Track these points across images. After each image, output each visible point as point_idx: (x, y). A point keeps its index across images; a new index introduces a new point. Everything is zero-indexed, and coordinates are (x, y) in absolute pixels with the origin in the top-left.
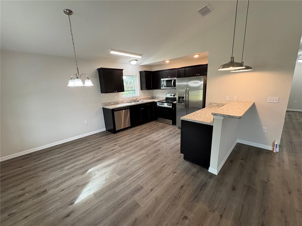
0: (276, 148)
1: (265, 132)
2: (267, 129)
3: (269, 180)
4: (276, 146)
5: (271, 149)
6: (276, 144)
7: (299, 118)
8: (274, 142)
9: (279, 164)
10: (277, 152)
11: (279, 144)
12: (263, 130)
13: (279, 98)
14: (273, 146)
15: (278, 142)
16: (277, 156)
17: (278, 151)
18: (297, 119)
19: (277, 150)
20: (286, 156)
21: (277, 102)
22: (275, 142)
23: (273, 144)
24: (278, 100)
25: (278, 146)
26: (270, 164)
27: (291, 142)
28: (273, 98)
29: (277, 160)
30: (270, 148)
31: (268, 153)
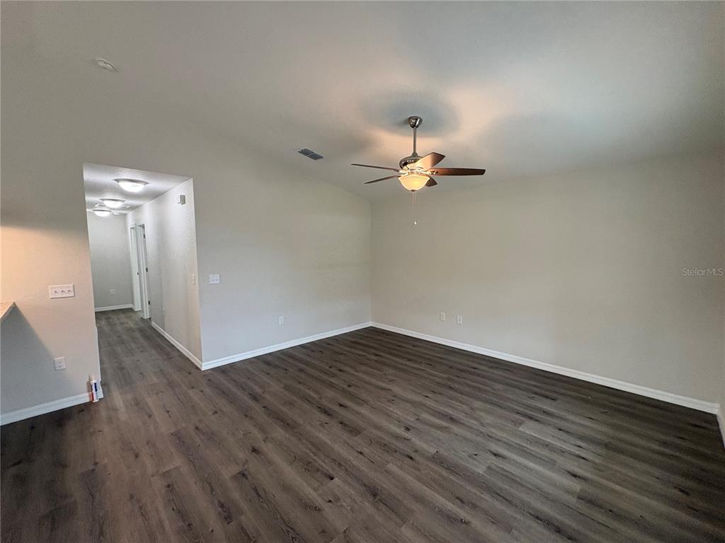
0: (96, 390)
1: (65, 367)
2: (65, 359)
3: (96, 464)
4: (96, 387)
5: (87, 400)
6: (95, 384)
7: (125, 320)
8: (88, 380)
9: (110, 420)
10: (100, 399)
11: (100, 380)
12: (57, 365)
13: (74, 286)
14: (89, 391)
15: (96, 379)
16: (102, 405)
17: (101, 395)
18: (122, 323)
19: (99, 395)
20: (118, 400)
21: (72, 294)
22: (90, 380)
23: (88, 387)
24: (72, 289)
25: (99, 386)
26: (91, 430)
27: (122, 369)
28: (62, 288)
29: (103, 414)
30: (84, 398)
31: (82, 411)
